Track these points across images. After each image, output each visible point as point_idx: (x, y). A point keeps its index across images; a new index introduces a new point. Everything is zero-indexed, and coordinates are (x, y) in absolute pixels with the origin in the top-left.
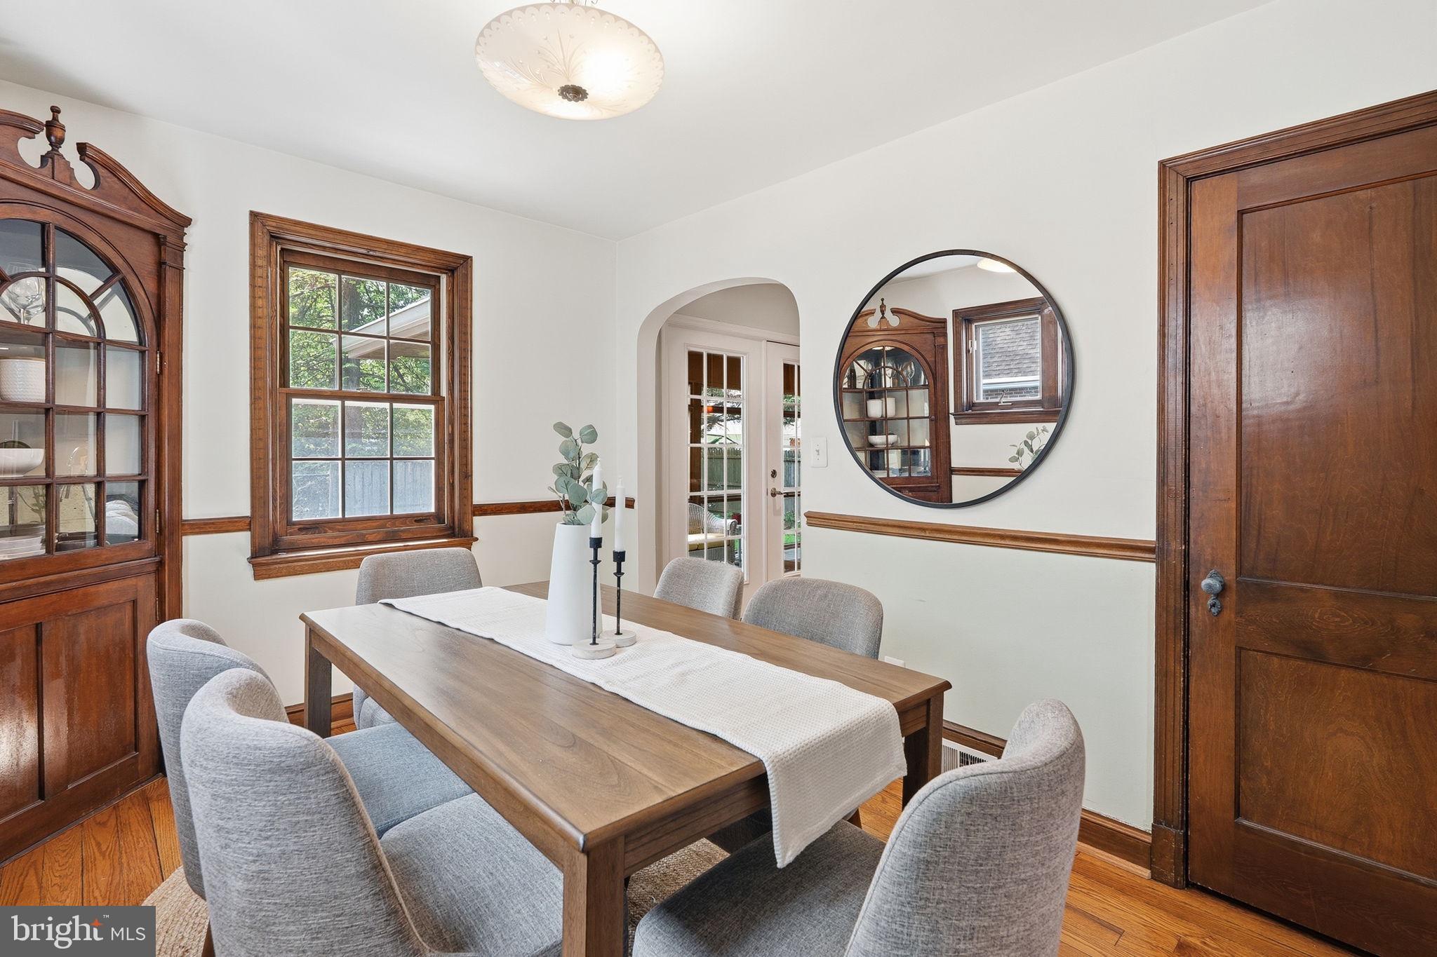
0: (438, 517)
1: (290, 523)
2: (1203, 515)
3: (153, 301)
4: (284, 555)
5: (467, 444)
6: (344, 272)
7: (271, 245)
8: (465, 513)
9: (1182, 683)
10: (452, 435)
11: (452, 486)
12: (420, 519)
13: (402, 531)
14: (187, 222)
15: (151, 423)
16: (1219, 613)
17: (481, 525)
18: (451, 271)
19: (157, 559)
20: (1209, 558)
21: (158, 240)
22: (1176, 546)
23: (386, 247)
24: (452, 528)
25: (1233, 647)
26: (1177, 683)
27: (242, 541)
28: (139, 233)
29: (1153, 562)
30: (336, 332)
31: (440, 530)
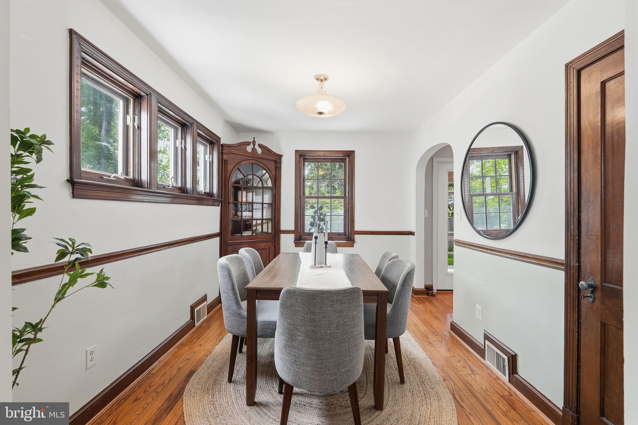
0: (345, 234)
1: (304, 233)
2: (586, 248)
3: (274, 177)
4: (302, 241)
5: (353, 211)
6: (319, 162)
7: (300, 158)
8: (352, 233)
9: (577, 337)
10: (349, 208)
11: (348, 224)
12: (339, 234)
13: (333, 237)
14: (282, 156)
15: (273, 205)
16: (593, 301)
17: (357, 237)
18: (349, 156)
19: (275, 239)
20: (589, 271)
21: (276, 162)
22: (574, 263)
23: (328, 153)
24: (348, 238)
25: (599, 321)
26: (574, 336)
27: (292, 236)
28: (271, 161)
29: (563, 271)
30: (317, 179)
31: (345, 238)
